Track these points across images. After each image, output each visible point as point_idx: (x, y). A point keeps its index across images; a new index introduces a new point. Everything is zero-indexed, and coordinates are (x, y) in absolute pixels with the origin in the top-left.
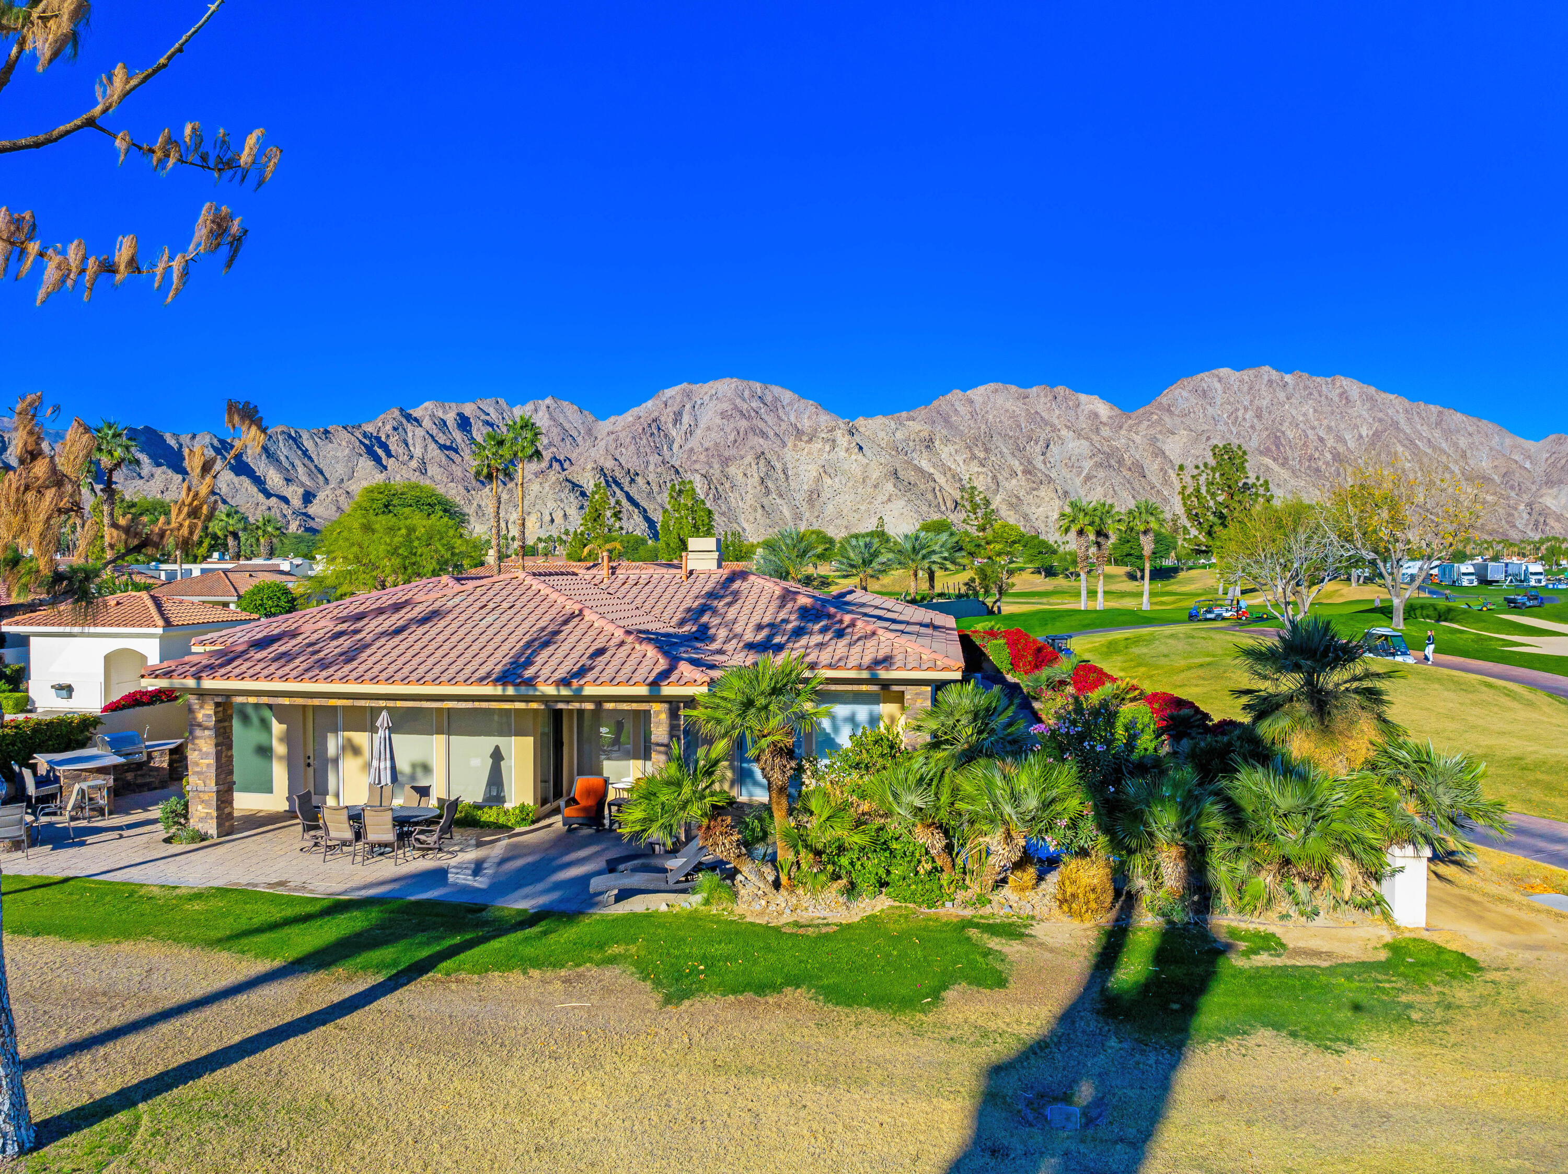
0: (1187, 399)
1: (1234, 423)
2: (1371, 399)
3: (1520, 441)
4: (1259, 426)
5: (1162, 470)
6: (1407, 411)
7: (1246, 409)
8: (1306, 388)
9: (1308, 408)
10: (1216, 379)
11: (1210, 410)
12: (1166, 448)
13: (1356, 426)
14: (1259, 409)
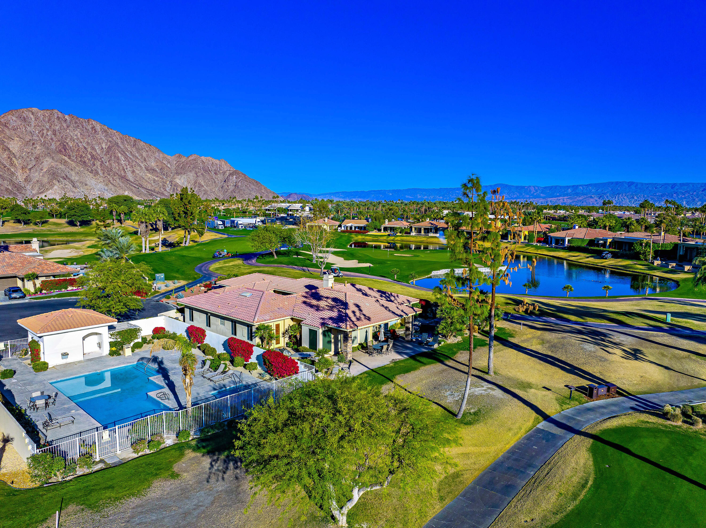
0: (15, 121)
1: (42, 136)
2: (105, 131)
3: (166, 155)
4: (55, 139)
5: (9, 158)
6: (121, 138)
7: (48, 130)
8: (76, 123)
9: (78, 132)
10: (30, 113)
11: (29, 128)
12: (10, 146)
13: (100, 143)
14: (54, 131)
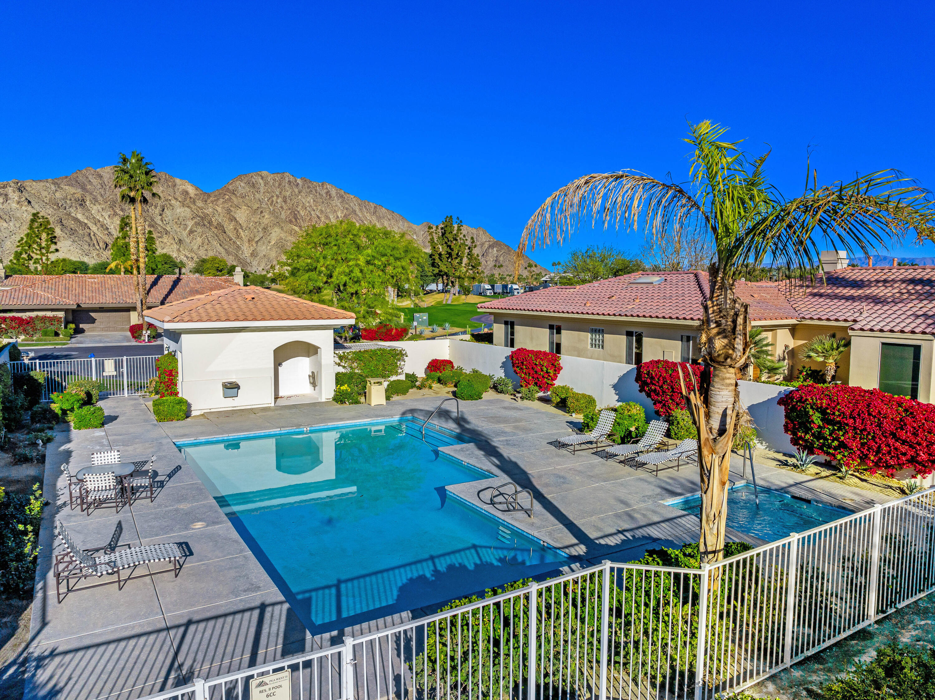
0: (244, 188)
1: (271, 204)
2: (342, 197)
3: (411, 225)
4: (285, 207)
5: (235, 229)
6: (359, 204)
7: (278, 196)
8: (309, 187)
9: (310, 199)
10: (260, 177)
11: (257, 196)
12: (237, 216)
13: (335, 211)
14: (285, 197)
